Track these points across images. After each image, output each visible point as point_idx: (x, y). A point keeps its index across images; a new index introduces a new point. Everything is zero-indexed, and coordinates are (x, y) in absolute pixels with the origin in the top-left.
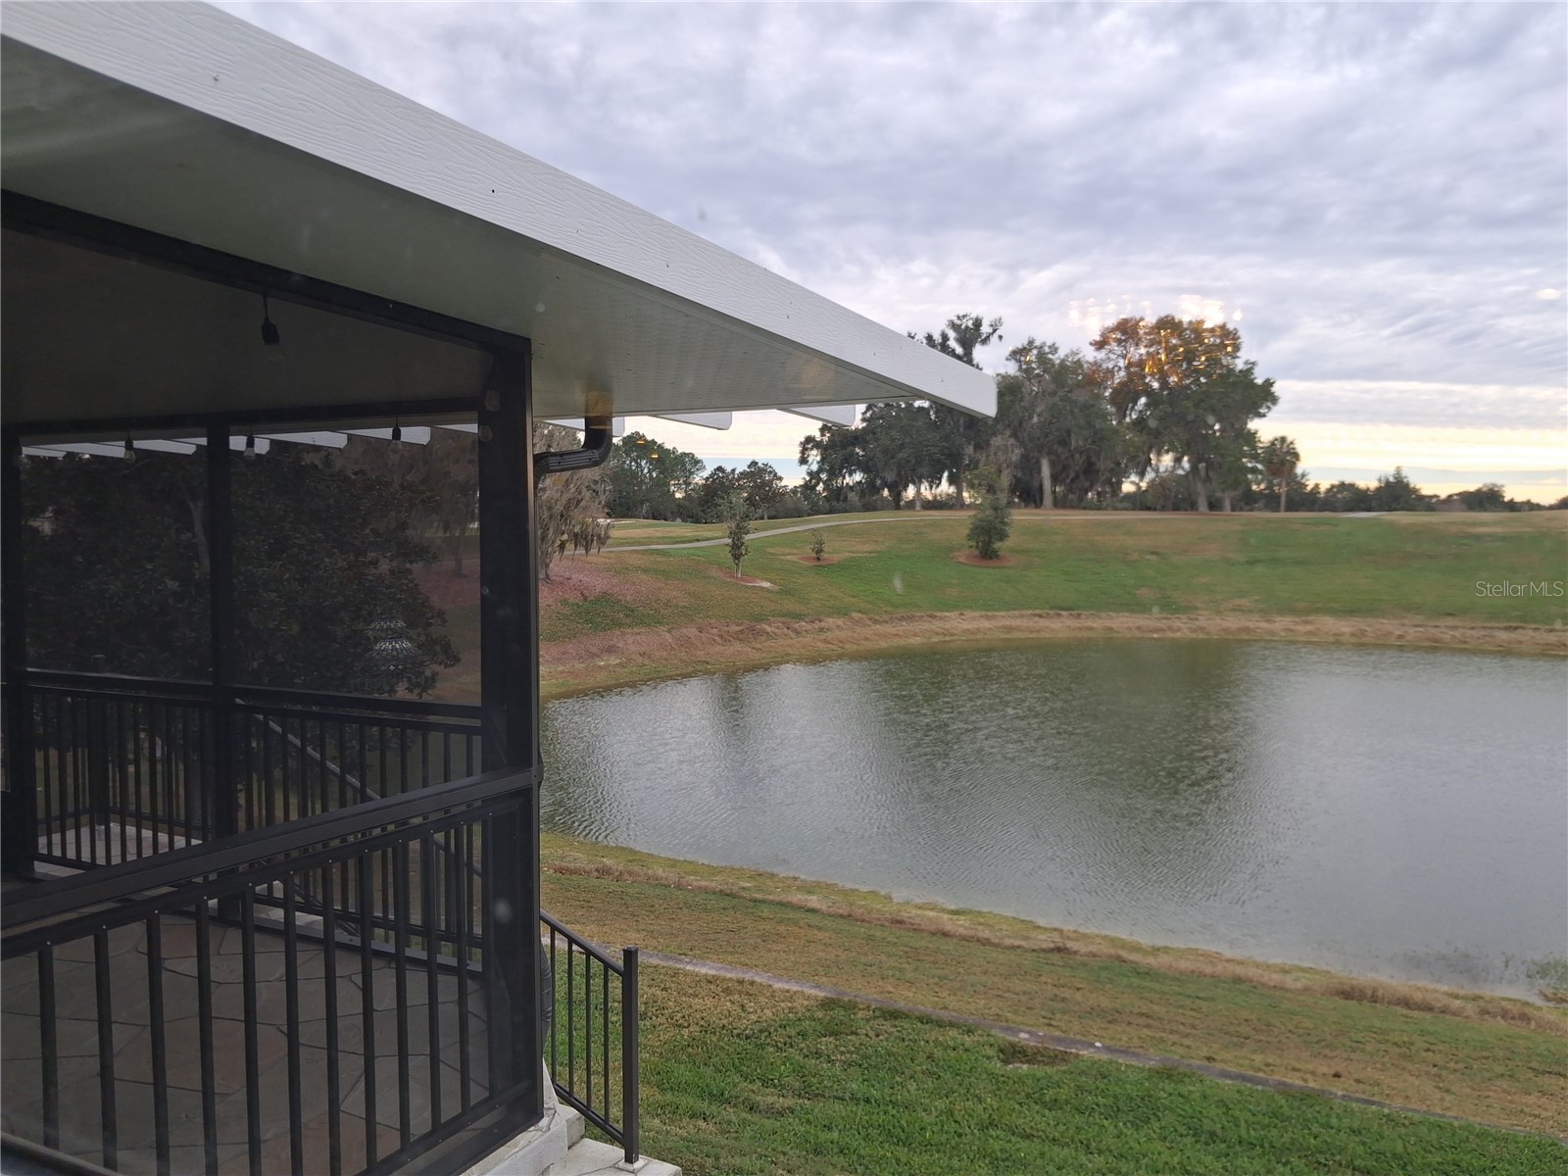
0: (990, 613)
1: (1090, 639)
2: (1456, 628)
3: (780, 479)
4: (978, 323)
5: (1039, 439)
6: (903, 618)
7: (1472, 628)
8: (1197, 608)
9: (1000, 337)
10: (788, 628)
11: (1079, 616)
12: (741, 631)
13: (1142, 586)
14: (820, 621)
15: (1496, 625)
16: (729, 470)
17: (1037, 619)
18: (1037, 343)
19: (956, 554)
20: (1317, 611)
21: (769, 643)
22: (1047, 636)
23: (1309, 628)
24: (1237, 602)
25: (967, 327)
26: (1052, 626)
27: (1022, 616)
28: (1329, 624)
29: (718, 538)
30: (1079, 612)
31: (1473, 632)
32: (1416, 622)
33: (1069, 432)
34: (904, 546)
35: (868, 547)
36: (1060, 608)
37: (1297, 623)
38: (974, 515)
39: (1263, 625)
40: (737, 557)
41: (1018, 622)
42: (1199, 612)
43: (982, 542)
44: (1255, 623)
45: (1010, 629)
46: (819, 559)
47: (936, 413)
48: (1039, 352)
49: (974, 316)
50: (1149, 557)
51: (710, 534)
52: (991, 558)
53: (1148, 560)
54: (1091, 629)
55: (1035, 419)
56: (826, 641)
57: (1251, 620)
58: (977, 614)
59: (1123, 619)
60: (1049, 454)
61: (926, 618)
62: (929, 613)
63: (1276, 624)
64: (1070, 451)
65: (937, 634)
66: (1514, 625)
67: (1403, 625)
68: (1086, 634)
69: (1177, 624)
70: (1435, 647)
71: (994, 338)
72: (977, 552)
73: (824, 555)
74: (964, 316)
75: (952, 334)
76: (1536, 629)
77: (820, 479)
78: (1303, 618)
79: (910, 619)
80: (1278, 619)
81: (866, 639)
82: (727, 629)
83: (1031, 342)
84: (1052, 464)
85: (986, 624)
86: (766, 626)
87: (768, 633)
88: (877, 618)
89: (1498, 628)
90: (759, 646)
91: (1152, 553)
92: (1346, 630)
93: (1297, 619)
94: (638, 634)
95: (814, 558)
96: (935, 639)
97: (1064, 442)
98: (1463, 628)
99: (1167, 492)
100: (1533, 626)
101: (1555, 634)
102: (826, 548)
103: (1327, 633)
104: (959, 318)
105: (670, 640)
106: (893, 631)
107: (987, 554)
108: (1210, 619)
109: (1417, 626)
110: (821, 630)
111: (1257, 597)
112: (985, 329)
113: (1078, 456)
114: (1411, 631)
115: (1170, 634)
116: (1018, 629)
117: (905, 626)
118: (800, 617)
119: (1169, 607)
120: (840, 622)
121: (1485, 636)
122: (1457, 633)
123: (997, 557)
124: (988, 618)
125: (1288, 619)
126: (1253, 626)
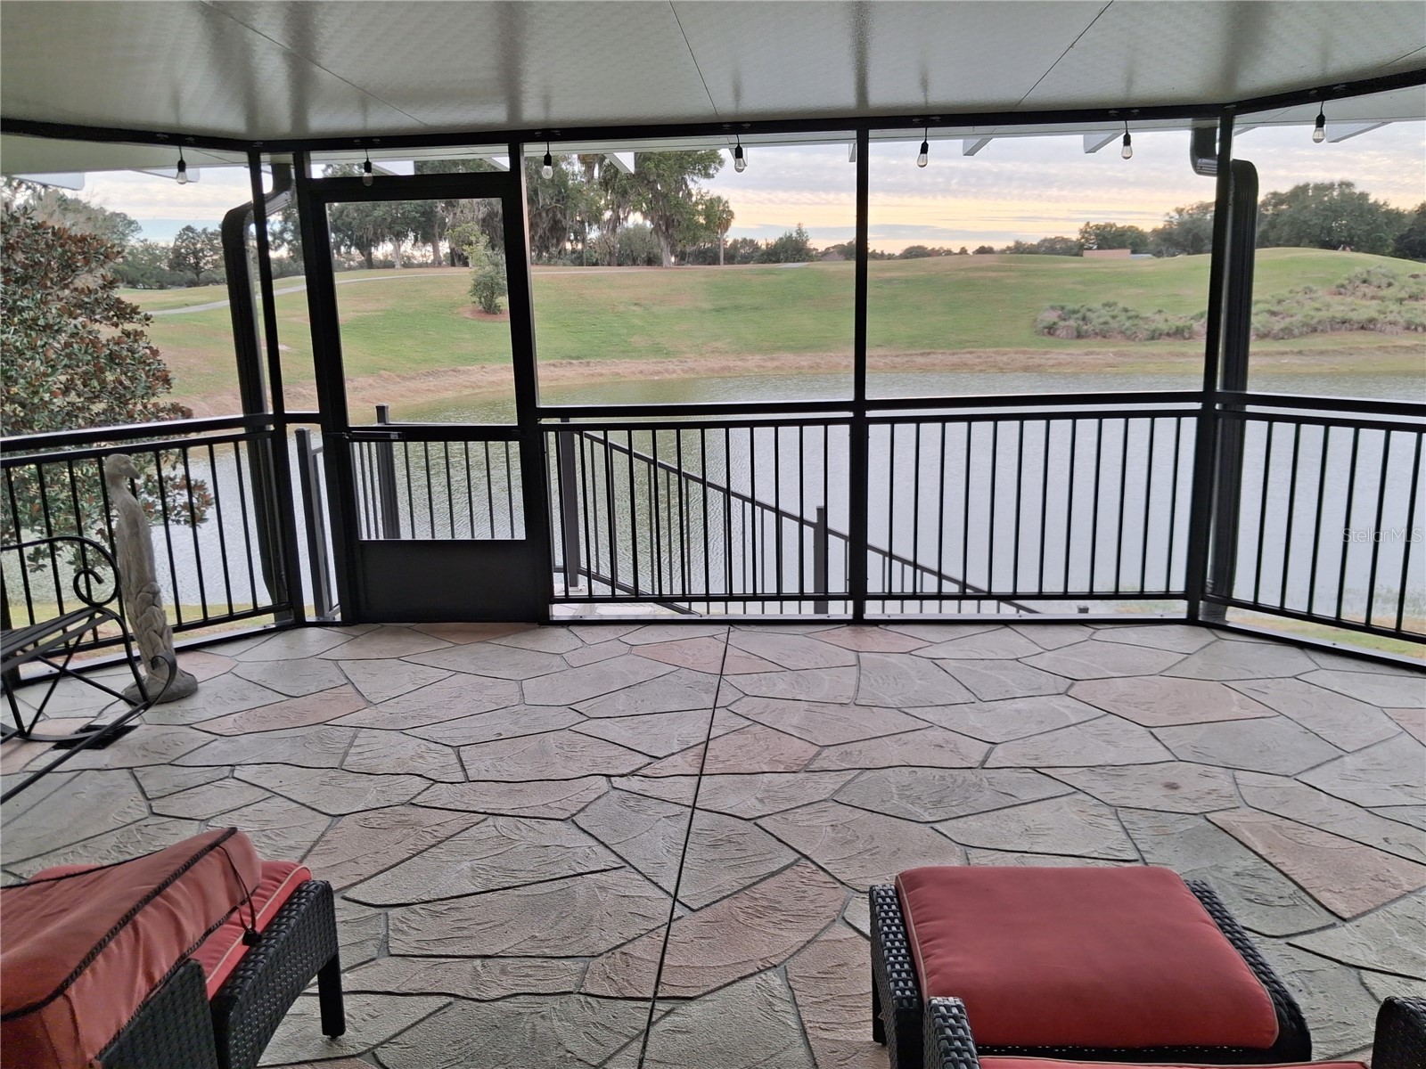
0: (508, 365)
6: (429, 374)
7: (897, 356)
8: (683, 352)
11: (588, 364)
13: (634, 334)
14: (351, 381)
15: (914, 352)
16: (199, 229)
17: (552, 368)
19: (461, 309)
20: (779, 349)
22: (565, 383)
23: (776, 363)
24: (716, 344)
26: (568, 374)
28: (789, 358)
29: (206, 302)
30: (588, 360)
31: (898, 359)
33: (535, 192)
34: (407, 304)
35: (370, 307)
36: (571, 357)
37: (766, 360)
38: (476, 272)
39: (739, 363)
42: (686, 355)
43: (484, 298)
44: (732, 362)
50: (634, 308)
51: (196, 299)
52: (495, 313)
53: (634, 311)
54: (601, 375)
56: (362, 400)
57: (728, 360)
58: (497, 366)
59: (627, 365)
61: (451, 373)
62: (452, 367)
63: (750, 362)
64: (538, 209)
65: (467, 387)
66: (927, 351)
68: (599, 380)
69: (671, 367)
72: (481, 308)
76: (943, 353)
77: (283, 240)
78: (770, 356)
79: (435, 374)
80: (750, 358)
81: (402, 396)
85: (508, 376)
86: (301, 389)
87: (304, 396)
88: (405, 375)
89: (916, 354)
91: (635, 304)
92: (805, 363)
93: (765, 357)
96: (466, 392)
98: (892, 356)
99: (612, 249)
100: (941, 351)
101: (955, 356)
103: (791, 367)
105: (207, 410)
106: (424, 386)
107: (490, 309)
108: (696, 361)
111: (728, 340)
113: (544, 215)
115: (667, 376)
117: (432, 382)
119: (658, 351)
120: (371, 381)
121: (907, 361)
122: (888, 361)
123: (500, 312)
124: (509, 370)
125: (757, 357)
126: (731, 365)
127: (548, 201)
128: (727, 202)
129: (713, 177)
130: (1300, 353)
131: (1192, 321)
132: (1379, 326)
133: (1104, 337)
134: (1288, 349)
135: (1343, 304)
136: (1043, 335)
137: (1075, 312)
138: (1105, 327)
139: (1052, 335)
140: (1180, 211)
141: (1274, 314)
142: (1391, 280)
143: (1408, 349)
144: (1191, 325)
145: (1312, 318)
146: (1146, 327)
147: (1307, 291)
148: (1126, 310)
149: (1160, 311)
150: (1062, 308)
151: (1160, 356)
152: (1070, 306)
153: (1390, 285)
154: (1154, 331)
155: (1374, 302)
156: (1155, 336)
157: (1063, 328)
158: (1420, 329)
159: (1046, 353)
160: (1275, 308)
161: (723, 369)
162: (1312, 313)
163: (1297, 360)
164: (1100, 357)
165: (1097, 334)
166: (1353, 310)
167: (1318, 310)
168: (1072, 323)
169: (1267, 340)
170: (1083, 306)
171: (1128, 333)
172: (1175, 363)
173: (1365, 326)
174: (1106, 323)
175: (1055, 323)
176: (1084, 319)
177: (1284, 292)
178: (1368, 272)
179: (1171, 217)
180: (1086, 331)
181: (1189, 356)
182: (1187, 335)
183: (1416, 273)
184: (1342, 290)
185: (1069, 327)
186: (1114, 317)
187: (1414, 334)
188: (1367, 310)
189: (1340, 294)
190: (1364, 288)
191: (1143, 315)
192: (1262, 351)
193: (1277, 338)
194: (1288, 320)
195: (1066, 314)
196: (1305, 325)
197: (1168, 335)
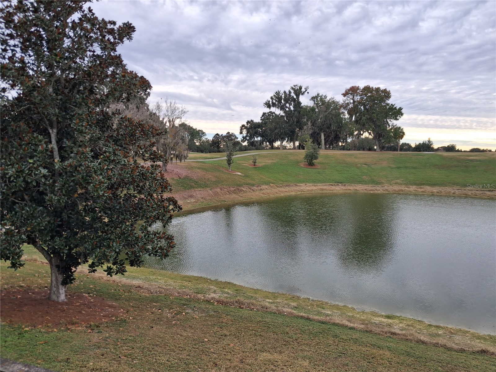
0: (315, 184)
1: (350, 193)
2: (472, 190)
3: (237, 138)
4: (301, 88)
5: (321, 126)
6: (286, 186)
7: (477, 191)
8: (383, 183)
9: (308, 93)
10: (250, 189)
11: (345, 185)
12: (235, 190)
13: (364, 175)
14: (260, 186)
16: (220, 135)
17: (331, 186)
18: (320, 95)
19: (300, 164)
20: (423, 184)
21: (244, 194)
22: (336, 192)
23: (422, 190)
24: (396, 181)
25: (297, 89)
26: (337, 189)
27: (326, 185)
28: (428, 188)
29: (219, 158)
32: (458, 188)
33: (331, 125)
34: (282, 161)
35: (270, 162)
36: (338, 182)
37: (418, 188)
38: (307, 151)
39: (406, 189)
40: (229, 164)
41: (325, 187)
42: (384, 184)
43: (309, 160)
44: (403, 188)
45: (323, 190)
46: (255, 165)
47: (287, 117)
48: (321, 98)
49: (299, 85)
50: (364, 166)
51: (216, 156)
52: (312, 166)
53: (364, 167)
54: (350, 190)
55: (319, 120)
56: (263, 193)
58: (311, 184)
59: (360, 187)
60: (324, 131)
61: (294, 186)
62: (295, 184)
63: (411, 189)
64: (331, 131)
65: (299, 191)
67: (453, 189)
68: (349, 191)
69: (378, 188)
70: (466, 196)
71: (306, 93)
72: (307, 164)
73: (256, 164)
74: (296, 86)
75: (292, 91)
77: (246, 139)
78: (420, 187)
79: (288, 186)
80: (411, 187)
81: (276, 193)
82: (229, 189)
83: (318, 95)
84: (325, 135)
85: (314, 188)
86: (243, 188)
87: (243, 191)
88: (278, 185)
90: (241, 195)
91: (365, 164)
92: (434, 191)
94: (200, 191)
95: (253, 165)
96: (299, 193)
97: (329, 128)
98: (474, 190)
102: (257, 161)
103: (429, 192)
104: (294, 86)
105: (211, 193)
106: (285, 190)
107: (311, 164)
108: (389, 187)
109: (459, 190)
110: (261, 189)
111: (402, 179)
112: (303, 90)
113: (333, 133)
114: (457, 191)
115: (376, 192)
116: (326, 190)
117: (287, 189)
118: (253, 185)
119: (373, 182)
120: (267, 187)
122: (472, 192)
123: (314, 165)
124: (315, 186)
125: (414, 187)
126: (403, 189)
127: (335, 128)
128: (402, 129)
129: (398, 120)
161: (400, 190)
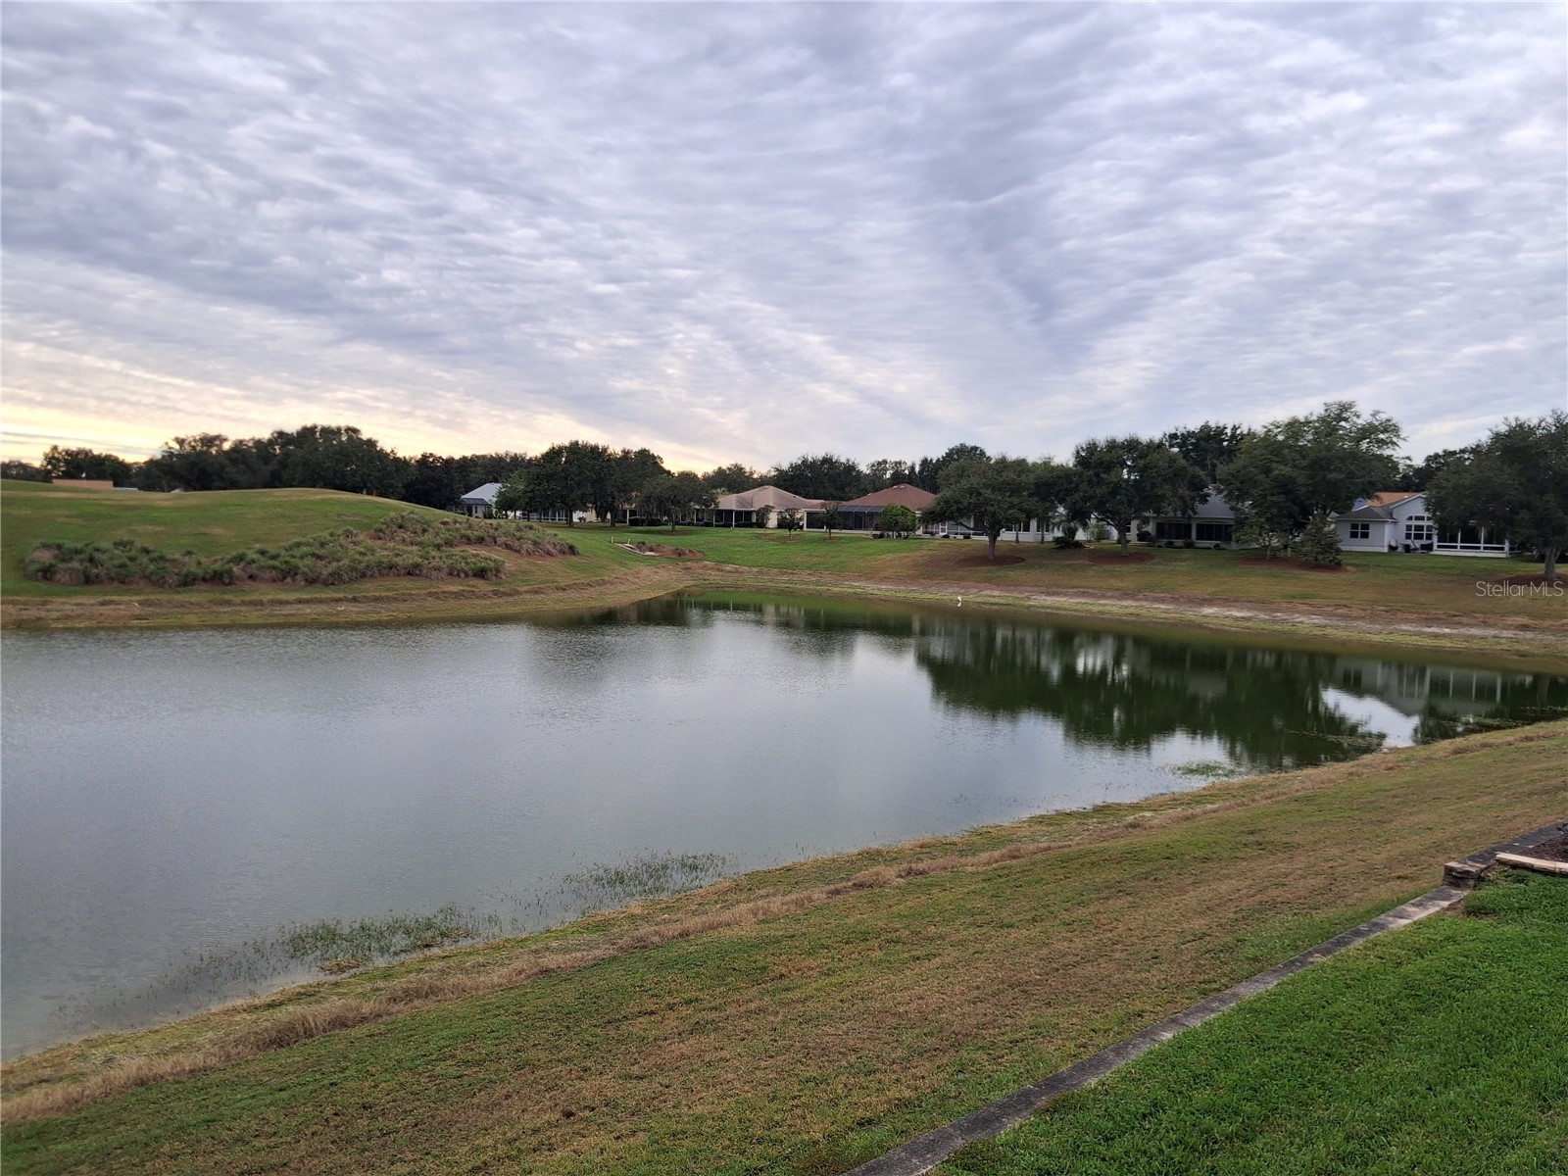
130: (355, 600)
131: (231, 564)
132: (425, 571)
133: (123, 583)
134: (341, 595)
135: (386, 549)
136: (37, 580)
137: (77, 552)
138: (123, 571)
139: (50, 580)
140: (181, 442)
141: (319, 557)
142: (425, 526)
143: (457, 595)
144: (231, 568)
145: (360, 562)
146: (176, 570)
147: (348, 534)
148: (147, 551)
149: (189, 553)
150: (59, 547)
151: (198, 604)
152: (69, 544)
153: (424, 531)
154: (186, 576)
155: (415, 548)
156: (187, 582)
157: (65, 571)
158: (462, 575)
159: (45, 603)
160: (321, 552)
162: (358, 557)
163: (352, 608)
164: (122, 607)
165: (112, 579)
166: (397, 555)
167: (362, 554)
168: (76, 565)
169: (317, 585)
170: (87, 545)
171: (154, 578)
172: (220, 613)
173: (412, 571)
174: (123, 566)
175: (51, 565)
176: (91, 560)
177: (325, 535)
178: (402, 517)
179: (170, 448)
180: (97, 576)
181: (234, 605)
182: (227, 580)
183: (445, 520)
184: (381, 535)
185: (73, 570)
186: (132, 559)
187: (458, 580)
188: (412, 555)
189: (380, 539)
190: (401, 534)
191: (169, 556)
192: (316, 598)
193: (326, 584)
194: (335, 564)
195: (64, 554)
196: (353, 569)
197: (204, 580)
